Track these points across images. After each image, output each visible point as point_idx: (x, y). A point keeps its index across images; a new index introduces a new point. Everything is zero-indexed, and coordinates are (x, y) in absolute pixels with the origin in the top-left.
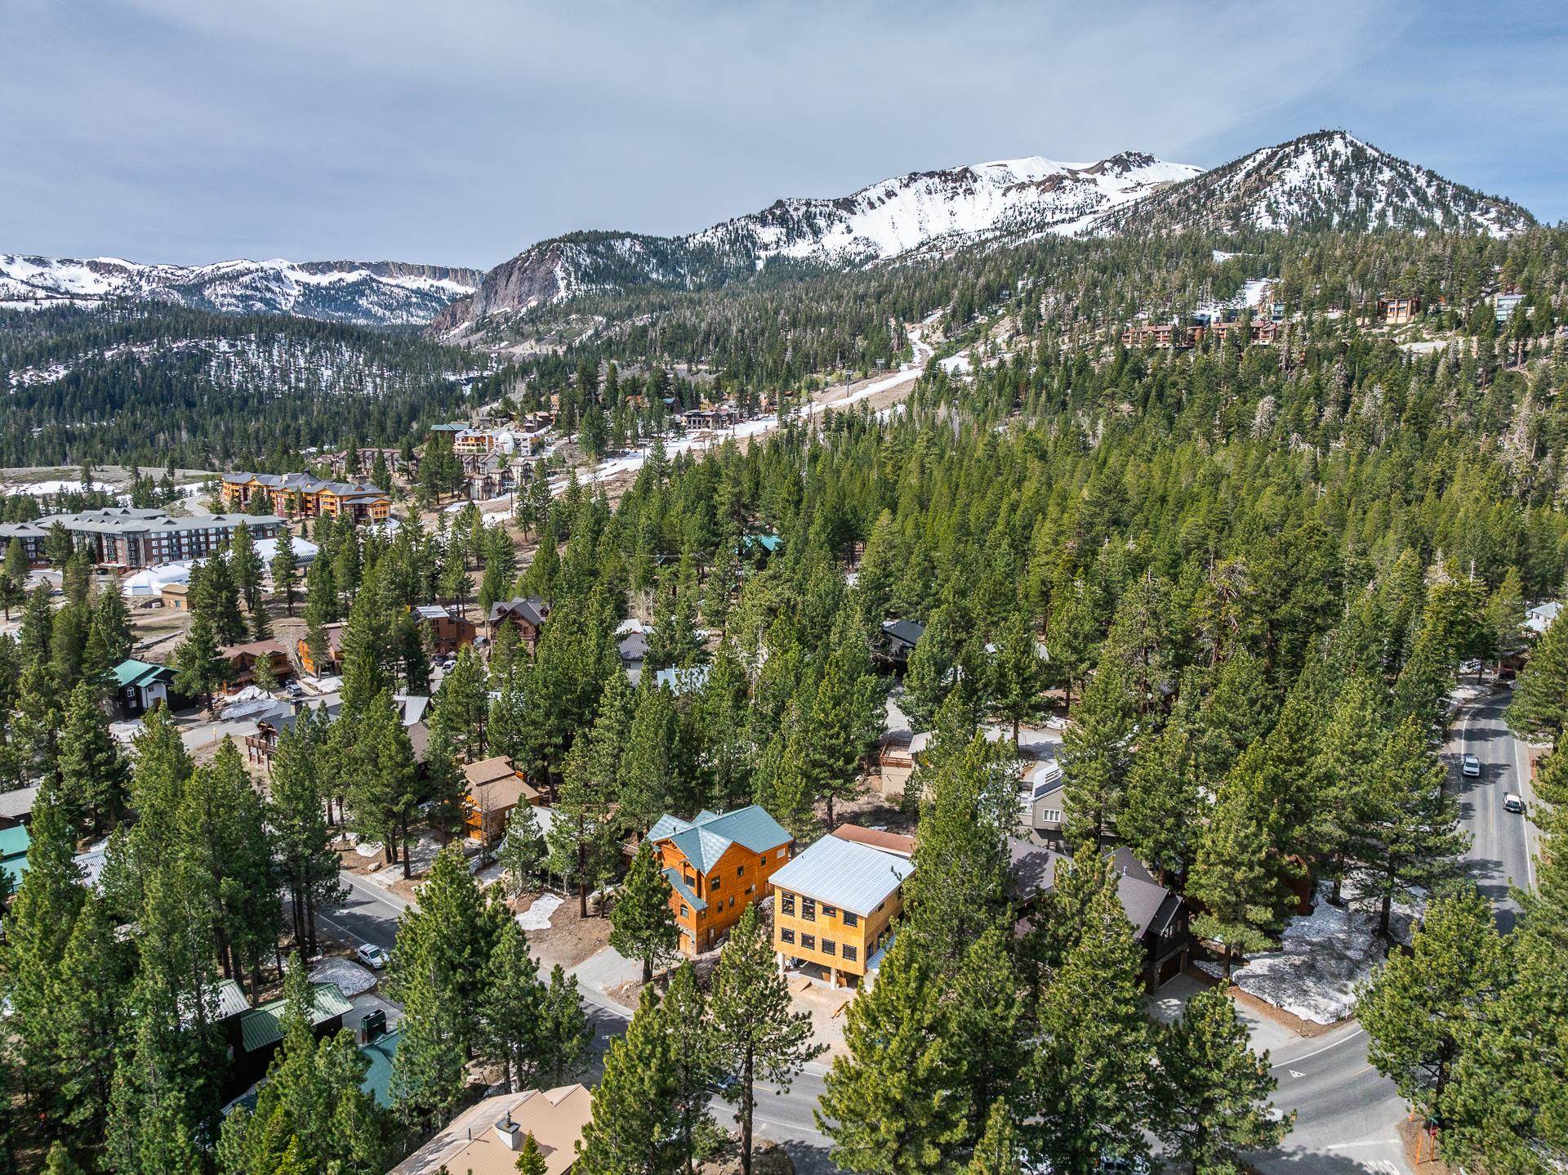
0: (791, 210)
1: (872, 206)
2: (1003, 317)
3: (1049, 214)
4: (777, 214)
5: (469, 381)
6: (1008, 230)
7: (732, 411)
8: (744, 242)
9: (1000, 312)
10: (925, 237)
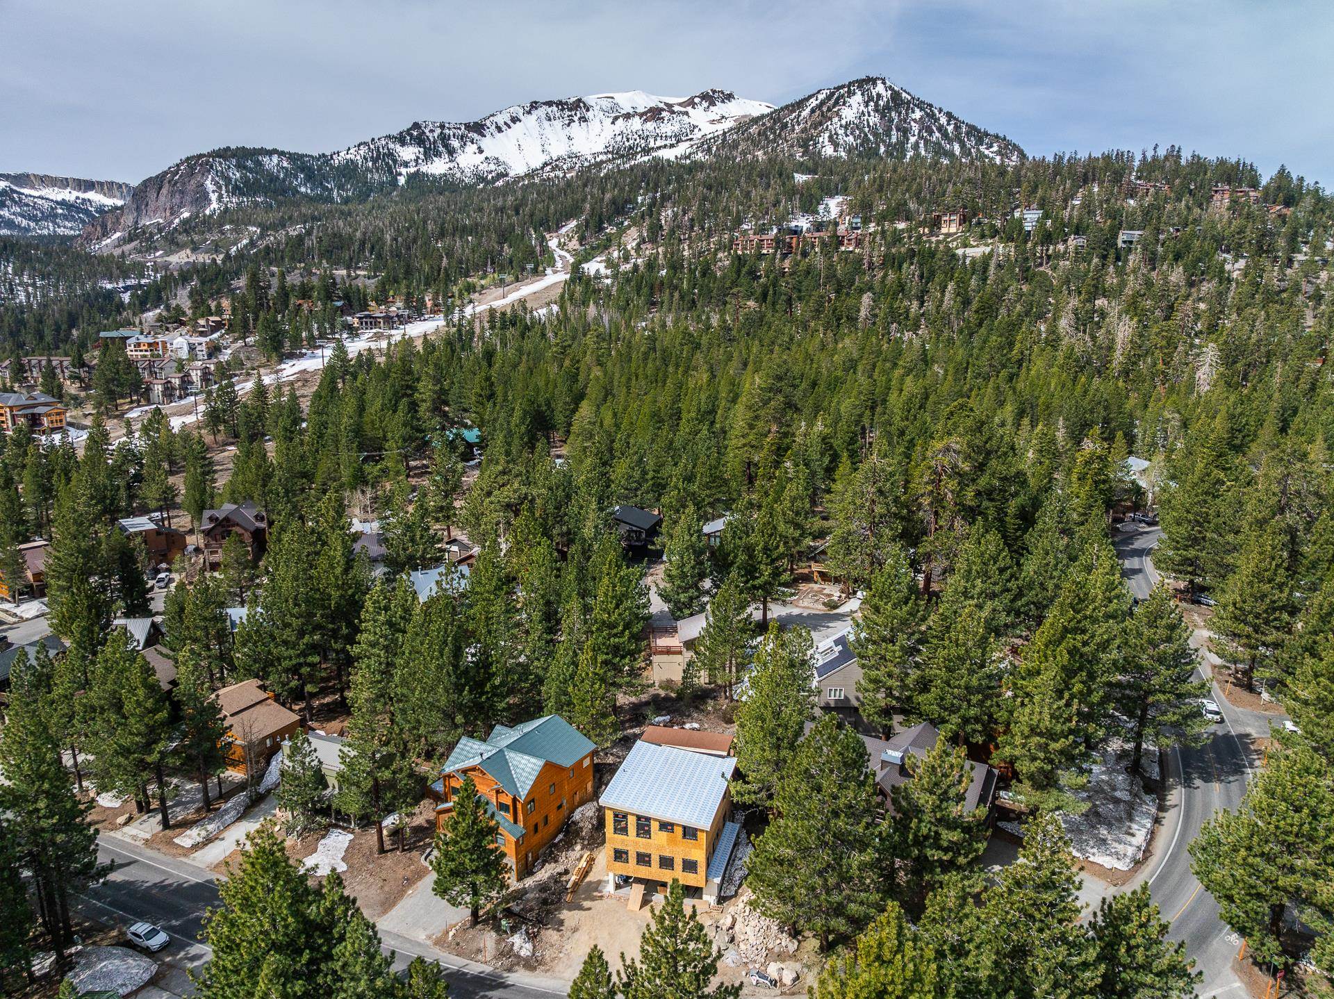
0: (427, 131)
1: (499, 130)
2: (629, 227)
3: (652, 141)
4: (415, 135)
5: (126, 289)
6: (619, 153)
7: (400, 312)
8: (384, 159)
9: (626, 223)
10: (548, 158)
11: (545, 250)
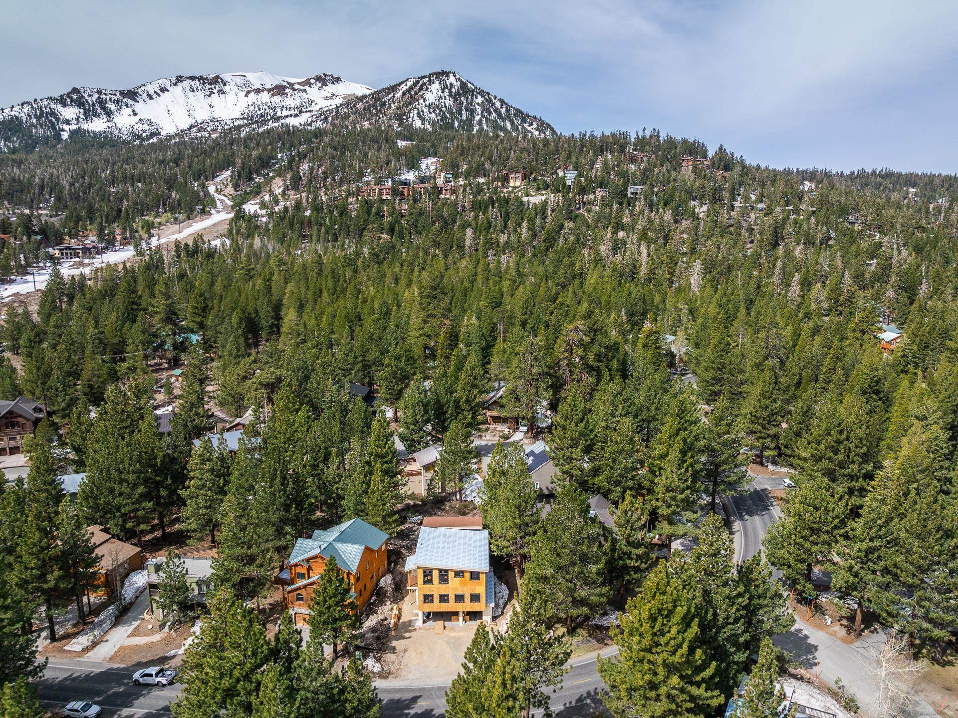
0: (85, 95)
1: (150, 97)
2: (274, 178)
4: (75, 98)
7: (95, 245)
9: (271, 175)
10: (194, 121)
11: (207, 194)
